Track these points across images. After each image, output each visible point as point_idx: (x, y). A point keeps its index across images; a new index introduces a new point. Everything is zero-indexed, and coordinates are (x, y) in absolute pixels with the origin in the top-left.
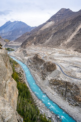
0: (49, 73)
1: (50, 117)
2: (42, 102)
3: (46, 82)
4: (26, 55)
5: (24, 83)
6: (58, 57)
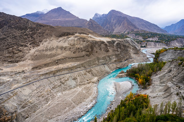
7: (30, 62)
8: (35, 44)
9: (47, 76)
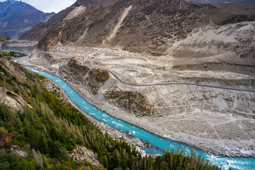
0: (100, 84)
1: (121, 137)
3: (100, 96)
4: (54, 62)
5: (69, 105)
6: (106, 60)
7: (171, 58)
8: (181, 35)
9: (188, 82)
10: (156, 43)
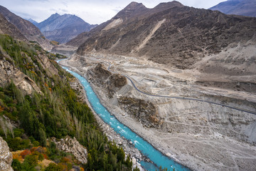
0: (117, 88)
1: (120, 143)
2: (110, 126)
3: (114, 100)
4: (85, 65)
5: (85, 103)
6: (128, 67)
7: (197, 72)
8: (214, 49)
9: (211, 100)
10: (184, 56)
